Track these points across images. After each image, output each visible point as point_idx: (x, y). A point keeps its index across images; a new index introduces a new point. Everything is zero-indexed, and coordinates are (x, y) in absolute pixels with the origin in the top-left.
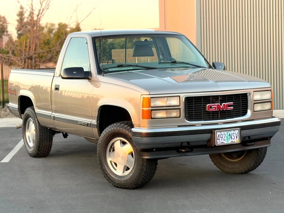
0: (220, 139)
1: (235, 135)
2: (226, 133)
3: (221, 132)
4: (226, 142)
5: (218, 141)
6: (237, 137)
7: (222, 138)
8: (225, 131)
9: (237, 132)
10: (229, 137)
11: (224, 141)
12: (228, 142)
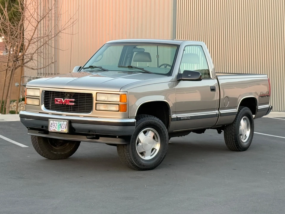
0: (53, 126)
1: (64, 125)
2: (57, 123)
3: (53, 121)
4: (58, 130)
5: (51, 128)
6: (65, 127)
7: (54, 126)
8: (57, 121)
9: (65, 123)
10: (59, 126)
11: (55, 129)
12: (59, 131)
